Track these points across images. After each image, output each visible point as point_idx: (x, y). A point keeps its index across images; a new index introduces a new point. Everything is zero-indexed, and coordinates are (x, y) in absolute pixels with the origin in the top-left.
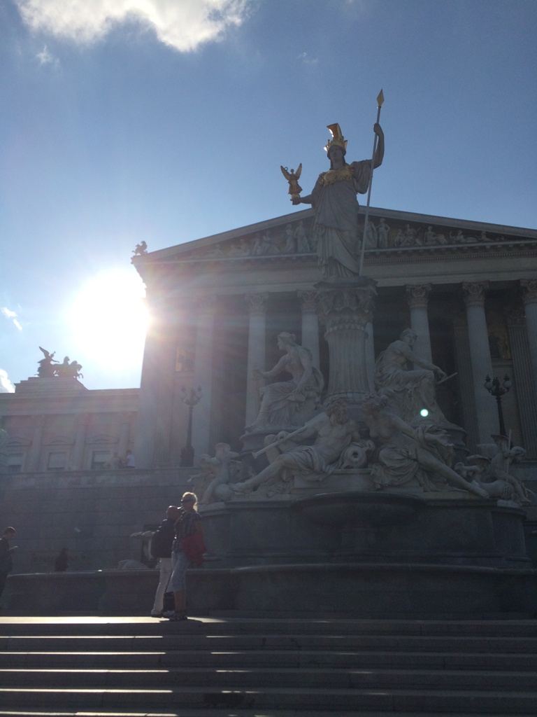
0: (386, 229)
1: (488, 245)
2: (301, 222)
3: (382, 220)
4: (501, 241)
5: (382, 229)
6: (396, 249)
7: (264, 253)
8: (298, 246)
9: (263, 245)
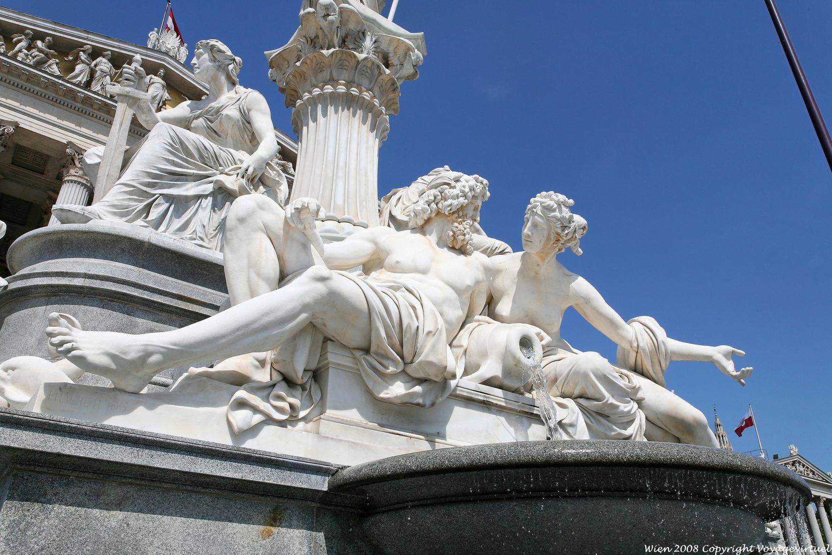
7: (31, 63)
8: (93, 83)
9: (35, 52)
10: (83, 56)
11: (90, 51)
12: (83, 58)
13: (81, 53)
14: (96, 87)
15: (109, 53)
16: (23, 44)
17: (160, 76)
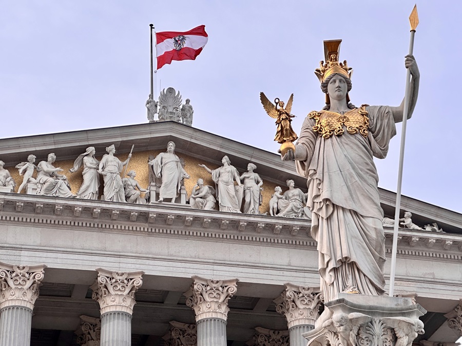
0: (258, 183)
1: (416, 236)
2: (112, 148)
3: (251, 166)
4: (434, 231)
5: (250, 183)
6: (273, 221)
7: (42, 193)
8: (105, 189)
9: (42, 177)
10: (89, 161)
11: (94, 152)
12: (88, 165)
13: (85, 158)
14: (108, 194)
15: (113, 146)
16: (30, 172)
17: (170, 152)
